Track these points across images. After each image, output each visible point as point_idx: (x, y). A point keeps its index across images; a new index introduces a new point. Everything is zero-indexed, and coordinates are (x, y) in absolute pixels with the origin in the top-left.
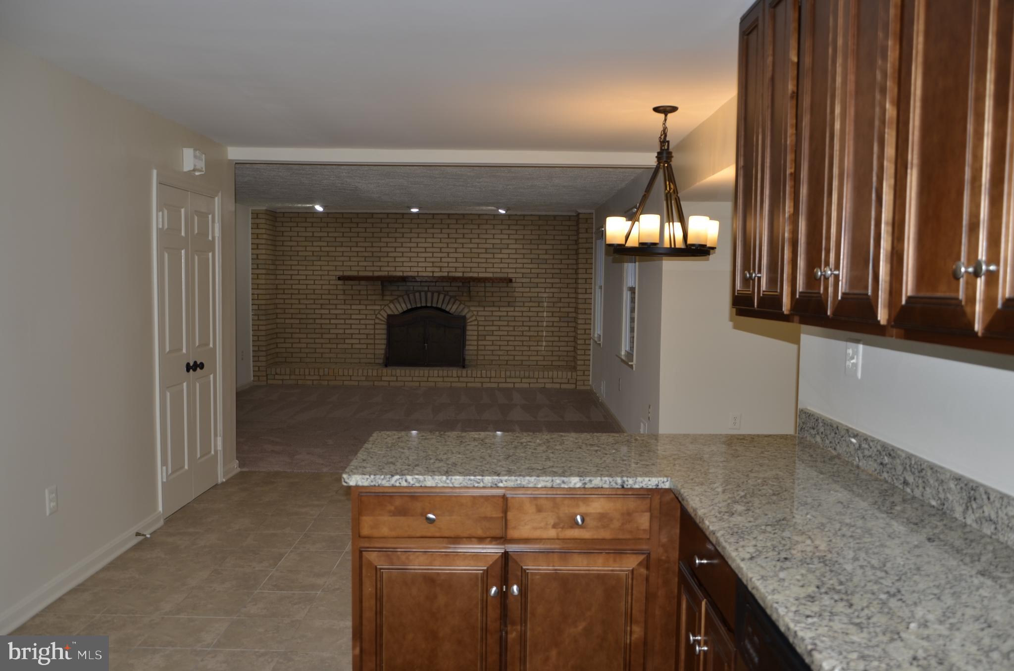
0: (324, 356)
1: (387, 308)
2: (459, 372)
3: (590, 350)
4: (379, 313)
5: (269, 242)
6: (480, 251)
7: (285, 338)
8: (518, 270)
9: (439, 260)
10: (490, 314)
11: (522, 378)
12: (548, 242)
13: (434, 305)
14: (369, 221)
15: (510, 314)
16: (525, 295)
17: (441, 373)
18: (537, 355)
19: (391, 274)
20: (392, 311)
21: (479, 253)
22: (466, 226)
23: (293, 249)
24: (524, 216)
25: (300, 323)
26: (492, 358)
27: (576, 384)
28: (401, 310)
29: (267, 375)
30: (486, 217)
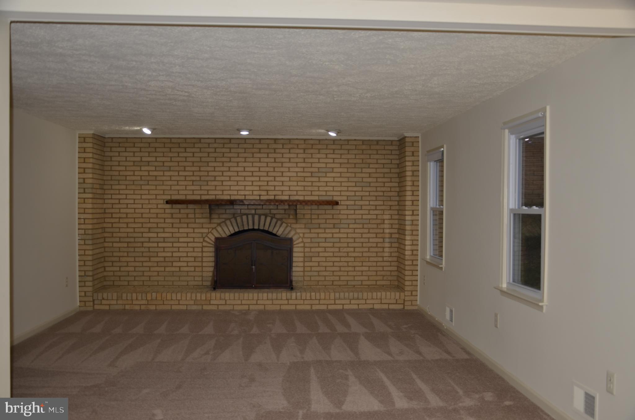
0: (152, 279)
1: (214, 231)
2: (289, 294)
3: (417, 270)
4: (207, 236)
5: (97, 167)
6: (305, 174)
7: (113, 262)
8: (343, 193)
9: (265, 183)
10: (316, 235)
11: (351, 300)
12: (371, 166)
13: (261, 228)
14: (196, 145)
15: (335, 235)
16: (350, 217)
17: (270, 295)
18: (362, 275)
19: (218, 197)
20: (220, 234)
21: (305, 177)
22: (292, 151)
23: (121, 173)
24: (348, 140)
25: (128, 247)
26: (317, 278)
27: (404, 304)
28: (228, 233)
29: (94, 301)
30: (312, 142)
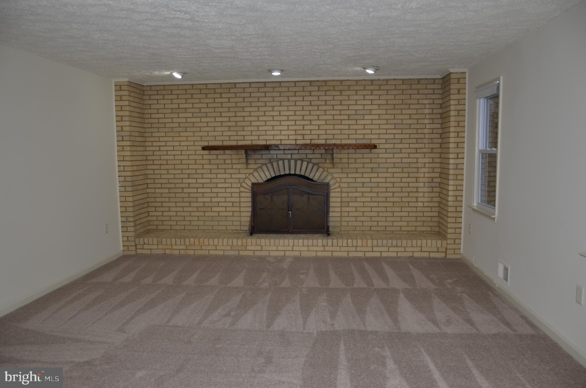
0: (193, 223)
1: (251, 177)
2: (325, 241)
3: (461, 217)
4: (244, 181)
5: (136, 115)
6: (342, 117)
7: (156, 207)
8: (381, 136)
9: (301, 127)
10: (353, 180)
11: (389, 247)
12: (412, 107)
13: (298, 173)
14: (232, 91)
15: (373, 180)
16: (388, 160)
17: (306, 241)
18: (401, 221)
19: (254, 143)
20: (257, 179)
21: (341, 120)
22: (328, 93)
23: (161, 121)
24: (387, 80)
25: (169, 193)
26: (355, 224)
27: (446, 252)
28: (265, 179)
29: (136, 245)
30: (348, 83)
